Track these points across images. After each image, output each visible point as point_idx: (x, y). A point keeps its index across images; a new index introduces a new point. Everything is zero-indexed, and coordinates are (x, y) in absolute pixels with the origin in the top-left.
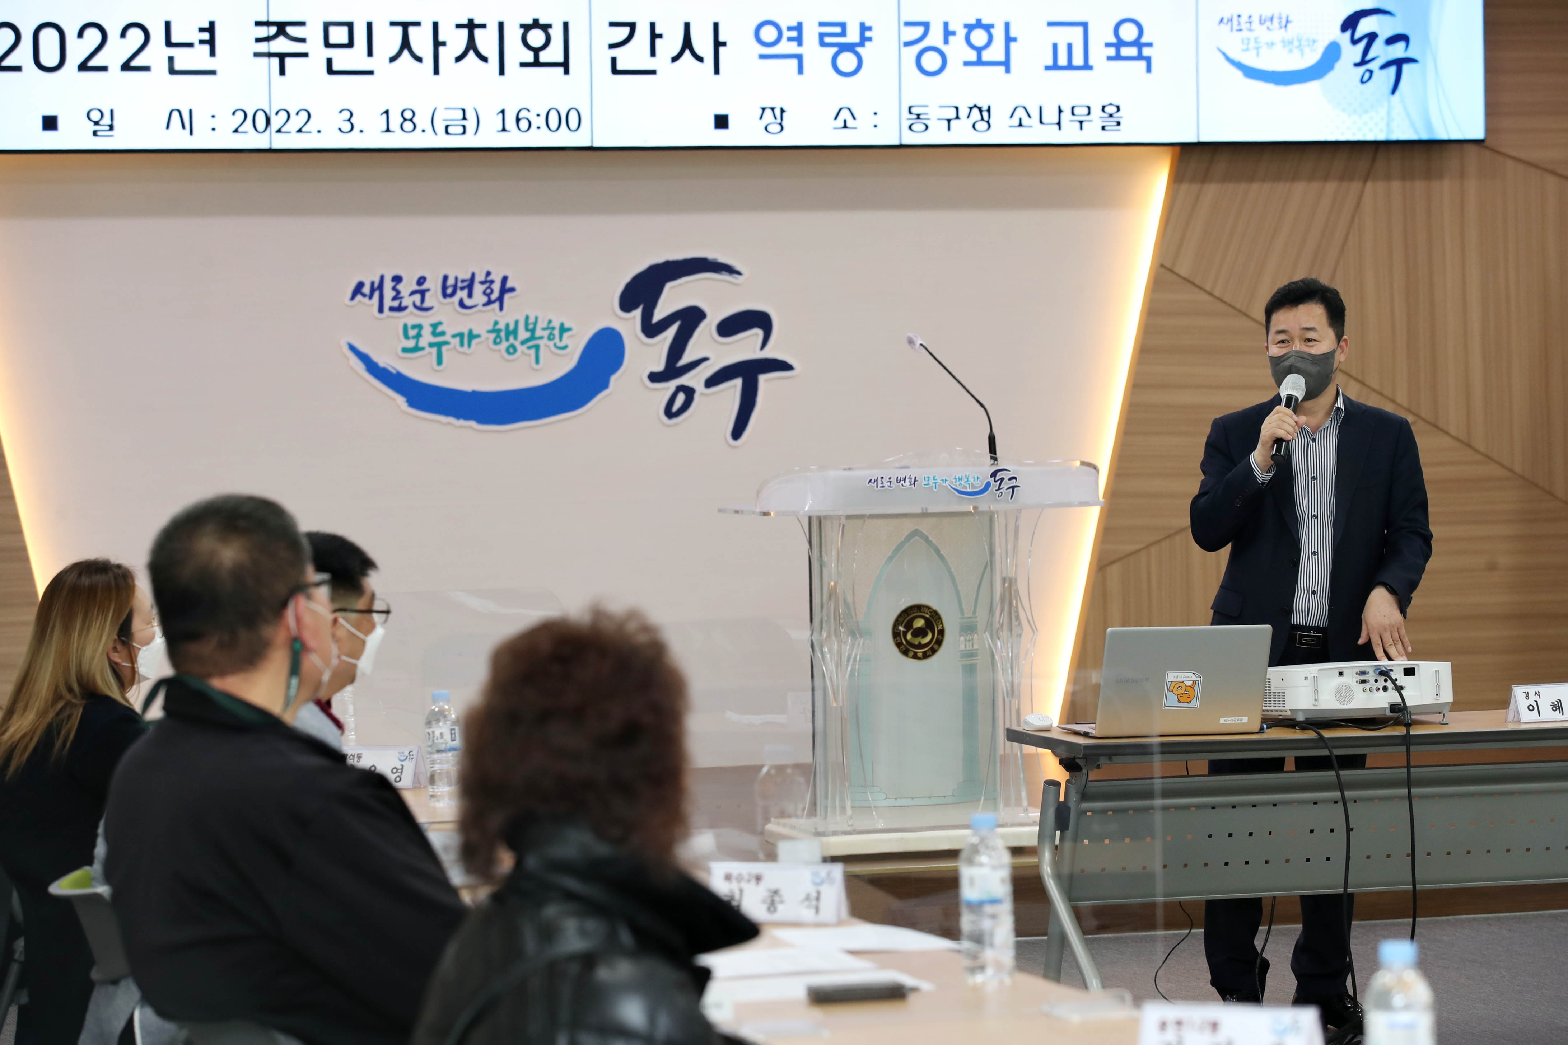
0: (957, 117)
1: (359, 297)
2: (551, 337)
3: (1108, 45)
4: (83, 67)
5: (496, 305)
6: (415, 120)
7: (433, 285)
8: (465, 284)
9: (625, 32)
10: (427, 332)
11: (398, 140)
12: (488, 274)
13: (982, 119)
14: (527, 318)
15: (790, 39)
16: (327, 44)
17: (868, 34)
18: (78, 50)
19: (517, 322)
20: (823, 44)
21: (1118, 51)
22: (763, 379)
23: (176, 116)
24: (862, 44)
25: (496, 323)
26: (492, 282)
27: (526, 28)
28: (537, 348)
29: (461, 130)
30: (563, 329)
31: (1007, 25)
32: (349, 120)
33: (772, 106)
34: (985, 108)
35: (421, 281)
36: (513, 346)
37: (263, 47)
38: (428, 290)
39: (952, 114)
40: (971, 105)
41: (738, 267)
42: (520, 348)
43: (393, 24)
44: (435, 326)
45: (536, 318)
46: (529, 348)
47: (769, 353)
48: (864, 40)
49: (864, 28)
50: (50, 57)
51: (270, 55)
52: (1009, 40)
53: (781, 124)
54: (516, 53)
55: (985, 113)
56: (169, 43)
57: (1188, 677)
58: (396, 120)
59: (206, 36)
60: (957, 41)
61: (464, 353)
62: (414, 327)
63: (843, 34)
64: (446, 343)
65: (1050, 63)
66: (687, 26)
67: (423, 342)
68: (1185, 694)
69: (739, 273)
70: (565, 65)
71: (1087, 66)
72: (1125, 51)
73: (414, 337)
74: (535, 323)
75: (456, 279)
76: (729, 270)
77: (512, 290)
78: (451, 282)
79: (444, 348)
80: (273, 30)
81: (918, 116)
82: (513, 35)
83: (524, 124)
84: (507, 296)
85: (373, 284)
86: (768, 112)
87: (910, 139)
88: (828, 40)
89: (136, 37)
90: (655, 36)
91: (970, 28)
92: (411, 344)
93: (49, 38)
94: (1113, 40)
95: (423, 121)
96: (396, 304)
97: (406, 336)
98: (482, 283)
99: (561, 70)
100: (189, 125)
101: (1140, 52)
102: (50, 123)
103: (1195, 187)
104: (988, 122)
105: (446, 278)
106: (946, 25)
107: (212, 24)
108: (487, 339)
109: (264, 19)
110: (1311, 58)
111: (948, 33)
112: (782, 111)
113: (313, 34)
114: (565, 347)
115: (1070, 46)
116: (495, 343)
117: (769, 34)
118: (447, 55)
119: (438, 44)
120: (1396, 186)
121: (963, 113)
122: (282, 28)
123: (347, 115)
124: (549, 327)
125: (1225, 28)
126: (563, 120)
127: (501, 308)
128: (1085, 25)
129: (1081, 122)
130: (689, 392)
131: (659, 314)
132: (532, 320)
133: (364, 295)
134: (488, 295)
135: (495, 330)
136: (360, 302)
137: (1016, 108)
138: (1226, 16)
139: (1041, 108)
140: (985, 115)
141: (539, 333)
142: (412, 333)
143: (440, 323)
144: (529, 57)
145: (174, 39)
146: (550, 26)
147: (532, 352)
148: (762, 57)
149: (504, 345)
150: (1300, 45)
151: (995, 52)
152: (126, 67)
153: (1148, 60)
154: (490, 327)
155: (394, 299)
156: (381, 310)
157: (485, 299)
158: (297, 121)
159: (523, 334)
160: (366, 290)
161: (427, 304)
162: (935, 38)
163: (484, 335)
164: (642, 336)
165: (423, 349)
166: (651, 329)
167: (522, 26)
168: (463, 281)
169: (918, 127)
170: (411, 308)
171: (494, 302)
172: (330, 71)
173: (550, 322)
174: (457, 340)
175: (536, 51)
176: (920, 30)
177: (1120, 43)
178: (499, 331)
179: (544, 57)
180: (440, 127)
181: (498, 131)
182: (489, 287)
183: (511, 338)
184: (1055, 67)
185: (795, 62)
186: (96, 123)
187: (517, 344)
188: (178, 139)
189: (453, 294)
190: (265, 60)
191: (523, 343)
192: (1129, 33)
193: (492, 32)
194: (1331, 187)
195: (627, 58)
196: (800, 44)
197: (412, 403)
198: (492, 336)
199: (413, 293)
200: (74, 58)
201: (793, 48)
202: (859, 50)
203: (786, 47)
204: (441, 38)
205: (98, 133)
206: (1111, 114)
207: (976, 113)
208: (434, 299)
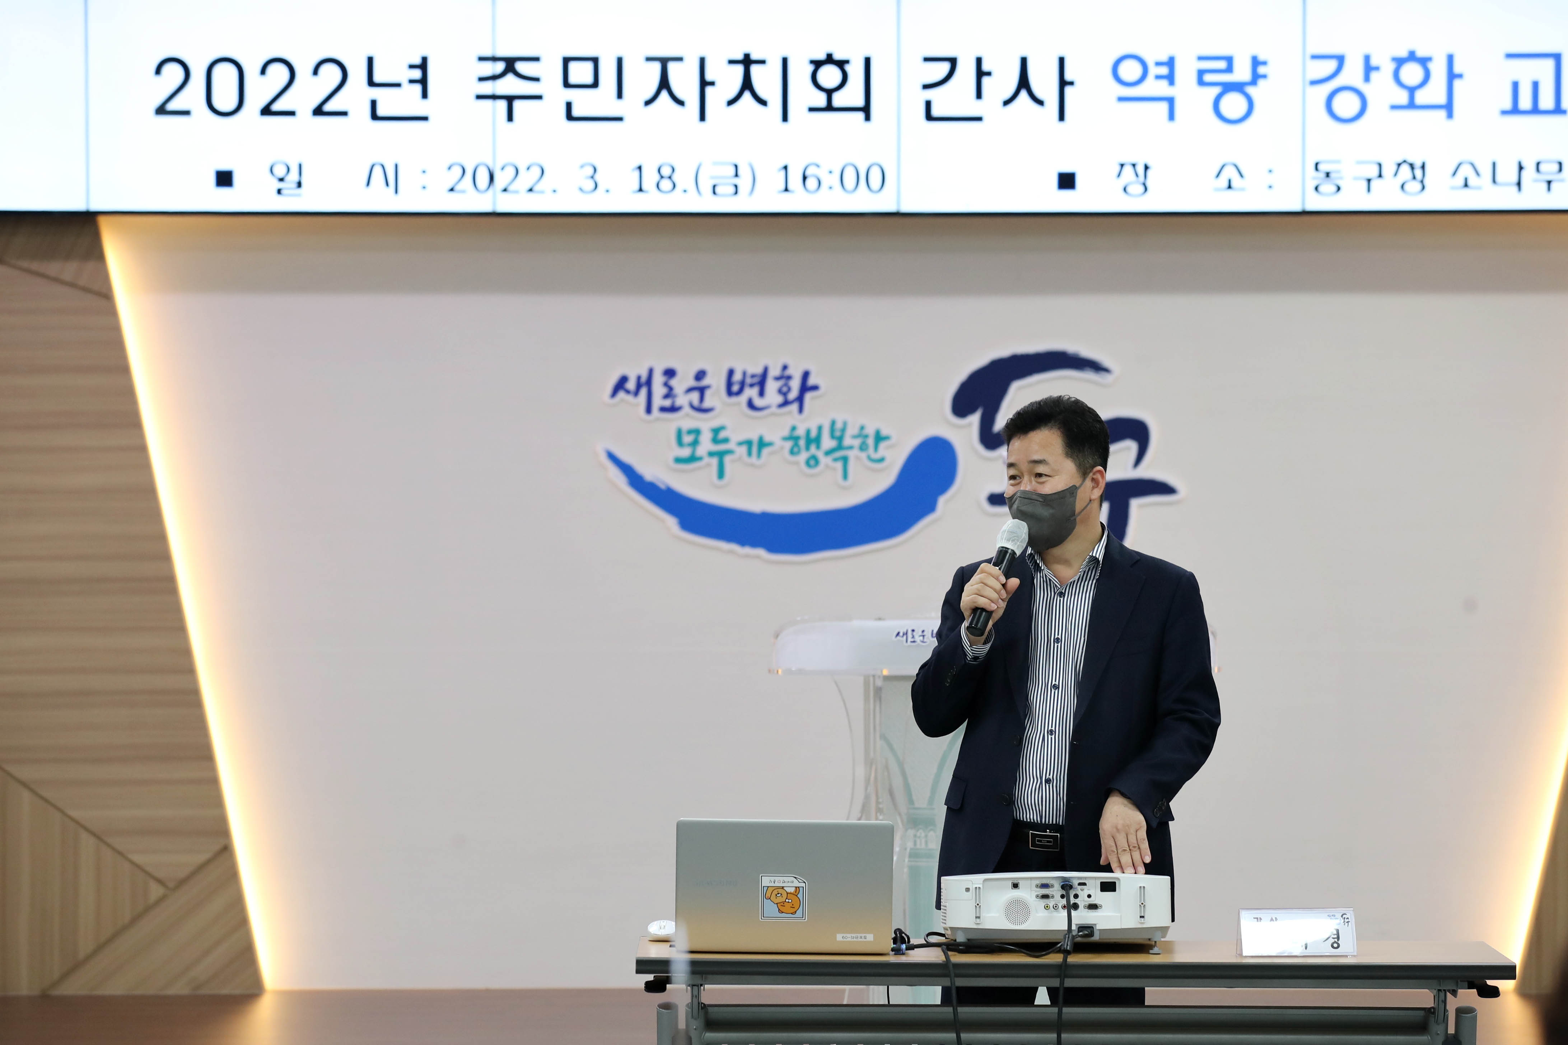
0: (1380, 176)
1: (621, 395)
2: (863, 447)
4: (266, 111)
5: (795, 407)
6: (674, 177)
7: (716, 381)
8: (756, 380)
9: (943, 68)
10: (706, 437)
11: (654, 202)
12: (785, 368)
13: (1414, 178)
14: (833, 423)
15: (1158, 77)
16: (567, 84)
17: (1261, 70)
18: (260, 91)
19: (820, 429)
20: (1201, 83)
22: (1136, 505)
23: (378, 171)
24: (1254, 82)
25: (794, 428)
26: (789, 378)
27: (817, 64)
28: (845, 460)
29: (732, 189)
30: (879, 438)
31: (1450, 59)
32: (592, 177)
33: (1134, 162)
34: (1418, 164)
35: (700, 375)
36: (814, 458)
37: (488, 88)
38: (708, 387)
39: (1373, 172)
40: (1400, 161)
42: (824, 460)
43: (649, 59)
44: (716, 431)
46: (836, 460)
47: (1145, 472)
48: (1256, 77)
49: (1256, 63)
50: (225, 99)
51: (494, 97)
52: (1452, 76)
53: (1144, 184)
54: (804, 95)
55: (1418, 171)
56: (371, 83)
57: (790, 883)
58: (650, 178)
59: (417, 74)
60: (1383, 78)
61: (752, 465)
62: (690, 432)
63: (1229, 69)
64: (729, 452)
65: (1508, 106)
66: (1024, 61)
67: (701, 451)
68: (787, 902)
69: (1106, 371)
70: (866, 110)
71: (1558, 110)
73: (690, 445)
74: (843, 430)
75: (744, 374)
76: (1095, 366)
77: (815, 388)
78: (737, 377)
79: (727, 459)
80: (500, 67)
81: (1328, 175)
82: (800, 73)
83: (811, 183)
84: (808, 396)
85: (639, 378)
86: (1128, 169)
87: (1315, 203)
88: (1208, 78)
89: (331, 74)
90: (981, 74)
91: (1399, 62)
92: (686, 452)
93: (225, 75)
95: (683, 178)
96: (667, 403)
97: (680, 443)
98: (777, 379)
99: (860, 116)
100: (393, 182)
102: (224, 179)
104: (1422, 182)
105: (731, 373)
106: (1367, 58)
107: (425, 60)
108: (782, 448)
109: (488, 53)
111: (1369, 69)
112: (1146, 168)
113: (550, 71)
114: (882, 460)
115: (1535, 85)
116: (792, 452)
117: (1132, 70)
118: (716, 98)
119: (704, 84)
121: (1389, 170)
122: (510, 64)
123: (590, 171)
124: (861, 434)
126: (863, 178)
127: (801, 410)
128: (1557, 58)
129: (1549, 182)
131: (1002, 419)
132: (839, 425)
133: (628, 392)
134: (785, 394)
135: (793, 438)
136: (622, 400)
137: (1460, 165)
139: (1494, 164)
140: (1418, 173)
141: (847, 441)
142: (688, 439)
143: (723, 428)
144: (821, 100)
145: (377, 79)
146: (847, 62)
147: (839, 465)
148: (1121, 99)
149: (804, 456)
151: (1434, 92)
152: (318, 111)
154: (786, 432)
155: (666, 396)
156: (649, 410)
157: (780, 399)
158: (527, 179)
159: (828, 443)
160: (631, 385)
161: (707, 404)
162: (1352, 74)
163: (778, 442)
164: (980, 448)
165: (700, 459)
166: (991, 439)
167: (812, 62)
168: (753, 376)
169: (1328, 188)
170: (687, 409)
171: (791, 402)
172: (570, 117)
173: (862, 428)
174: (743, 450)
175: (830, 93)
176: (1332, 65)
178: (797, 438)
179: (839, 99)
180: (706, 186)
181: (780, 192)
182: (786, 385)
183: (813, 449)
184: (1515, 110)
185: (1164, 106)
186: (281, 180)
187: (820, 454)
188: (380, 200)
189: (740, 392)
190: (489, 102)
191: (828, 453)
193: (773, 69)
195: (946, 101)
196: (1172, 83)
197: (685, 526)
198: (789, 444)
199: (690, 390)
200: (256, 97)
201: (1162, 88)
202: (1250, 90)
203: (1153, 87)
204: (709, 77)
205: (283, 192)
207: (1405, 169)
208: (716, 397)
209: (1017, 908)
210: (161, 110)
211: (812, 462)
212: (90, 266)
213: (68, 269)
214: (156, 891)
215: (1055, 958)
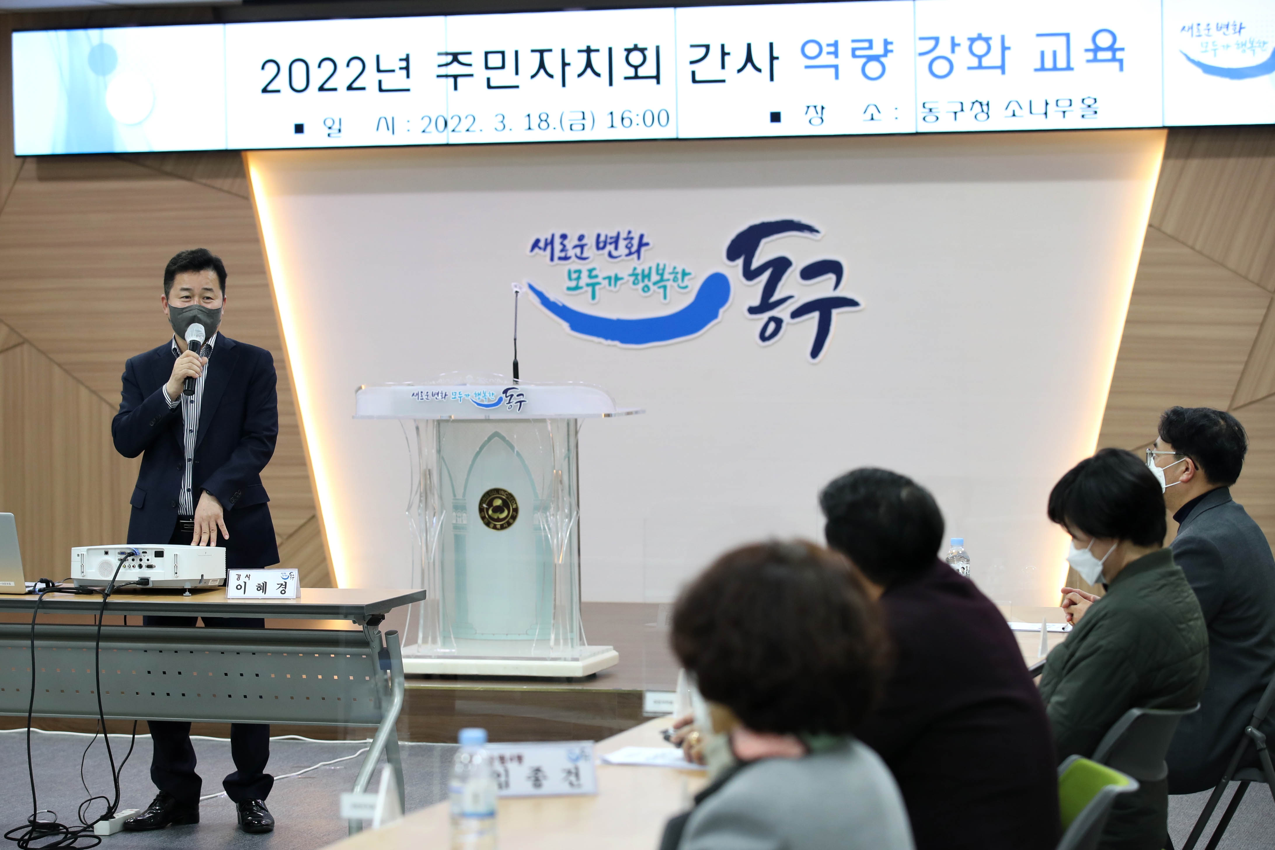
0: (962, 110)
1: (536, 250)
2: (675, 280)
3: (1087, 50)
4: (321, 89)
5: (635, 256)
6: (548, 121)
7: (590, 241)
8: (613, 240)
9: (702, 50)
10: (585, 275)
11: (537, 136)
12: (629, 232)
13: (983, 111)
14: (658, 265)
15: (829, 53)
16: (487, 68)
17: (890, 47)
18: (318, 77)
19: (650, 269)
20: (854, 56)
21: (1095, 56)
22: (835, 312)
23: (383, 122)
24: (885, 55)
25: (635, 269)
26: (632, 238)
27: (629, 50)
28: (665, 287)
29: (582, 127)
30: (684, 274)
31: (1003, 38)
32: (502, 122)
33: (815, 105)
34: (985, 103)
35: (581, 238)
36: (647, 286)
38: (586, 245)
39: (958, 108)
40: (974, 101)
41: (817, 227)
42: (653, 288)
43: (533, 51)
44: (590, 271)
45: (665, 266)
46: (659, 287)
47: (840, 293)
48: (887, 52)
49: (886, 43)
50: (299, 83)
51: (447, 76)
52: (1004, 49)
53: (821, 118)
54: (622, 69)
55: (985, 106)
56: (379, 70)
58: (535, 121)
59: (404, 64)
60: (962, 50)
61: (611, 291)
62: (575, 272)
63: (870, 47)
64: (598, 283)
65: (1038, 66)
66: (749, 46)
67: (582, 283)
69: (817, 231)
70: (657, 78)
71: (1069, 68)
72: (1101, 55)
73: (575, 279)
74: (664, 269)
75: (606, 236)
76: (810, 229)
77: (647, 244)
78: (602, 238)
79: (597, 287)
80: (450, 58)
81: (931, 110)
82: (619, 56)
83: (627, 122)
84: (643, 249)
85: (546, 240)
86: (812, 109)
87: (924, 128)
88: (858, 53)
89: (357, 66)
90: (724, 54)
91: (972, 40)
92: (573, 284)
93: (299, 68)
94: (1092, 46)
95: (554, 121)
96: (563, 255)
97: (570, 278)
98: (625, 239)
99: (655, 81)
100: (392, 128)
101: (1114, 55)
102: (299, 129)
103: (1181, 161)
104: (987, 113)
105: (599, 236)
106: (953, 39)
107: (408, 56)
108: (628, 281)
109: (443, 51)
110: (1261, 57)
111: (954, 45)
112: (823, 108)
114: (686, 287)
115: (1055, 53)
116: (634, 283)
117: (812, 50)
118: (571, 72)
119: (564, 64)
121: (967, 107)
122: (455, 57)
123: (501, 118)
124: (674, 272)
125: (1187, 34)
126: (656, 118)
127: (639, 258)
128: (1067, 35)
129: (1064, 112)
130: (779, 322)
131: (756, 263)
132: (661, 267)
133: (540, 248)
134: (629, 248)
135: (634, 275)
136: (537, 254)
137: (1010, 103)
138: (1188, 25)
139: (1031, 102)
140: (985, 108)
141: (666, 276)
142: (574, 276)
143: (594, 269)
144: (631, 72)
145: (382, 68)
146: (646, 49)
147: (661, 290)
148: (807, 67)
149: (641, 285)
150: (1252, 47)
151: (994, 59)
152: (350, 88)
153: (1121, 61)
154: (631, 272)
155: (562, 251)
156: (552, 259)
157: (627, 251)
158: (466, 124)
159: (655, 277)
160: (542, 244)
161: (585, 255)
162: (944, 49)
163: (626, 278)
164: (744, 280)
165: (581, 288)
166: (750, 274)
167: (626, 50)
168: (611, 238)
169: (930, 118)
170: (574, 258)
171: (633, 253)
172: (489, 86)
173: (675, 268)
174: (607, 281)
175: (636, 67)
176: (932, 43)
177: (1097, 49)
178: (637, 275)
179: (641, 72)
180: (566, 125)
181: (609, 128)
182: (630, 243)
183: (646, 281)
184: (1043, 69)
185: (833, 70)
186: (330, 128)
187: (650, 284)
188: (384, 138)
189: (604, 248)
190: (444, 79)
191: (655, 284)
192: (1104, 40)
193: (604, 55)
195: (704, 71)
196: (837, 56)
197: (573, 328)
198: (632, 279)
199: (575, 247)
200: (316, 81)
201: (831, 60)
202: (883, 59)
203: (826, 59)
204: (567, 61)
205: (331, 135)
206: (1091, 106)
207: (977, 106)
208: (590, 251)
210: (265, 90)
211: (646, 289)
212: (238, 181)
213: (226, 183)
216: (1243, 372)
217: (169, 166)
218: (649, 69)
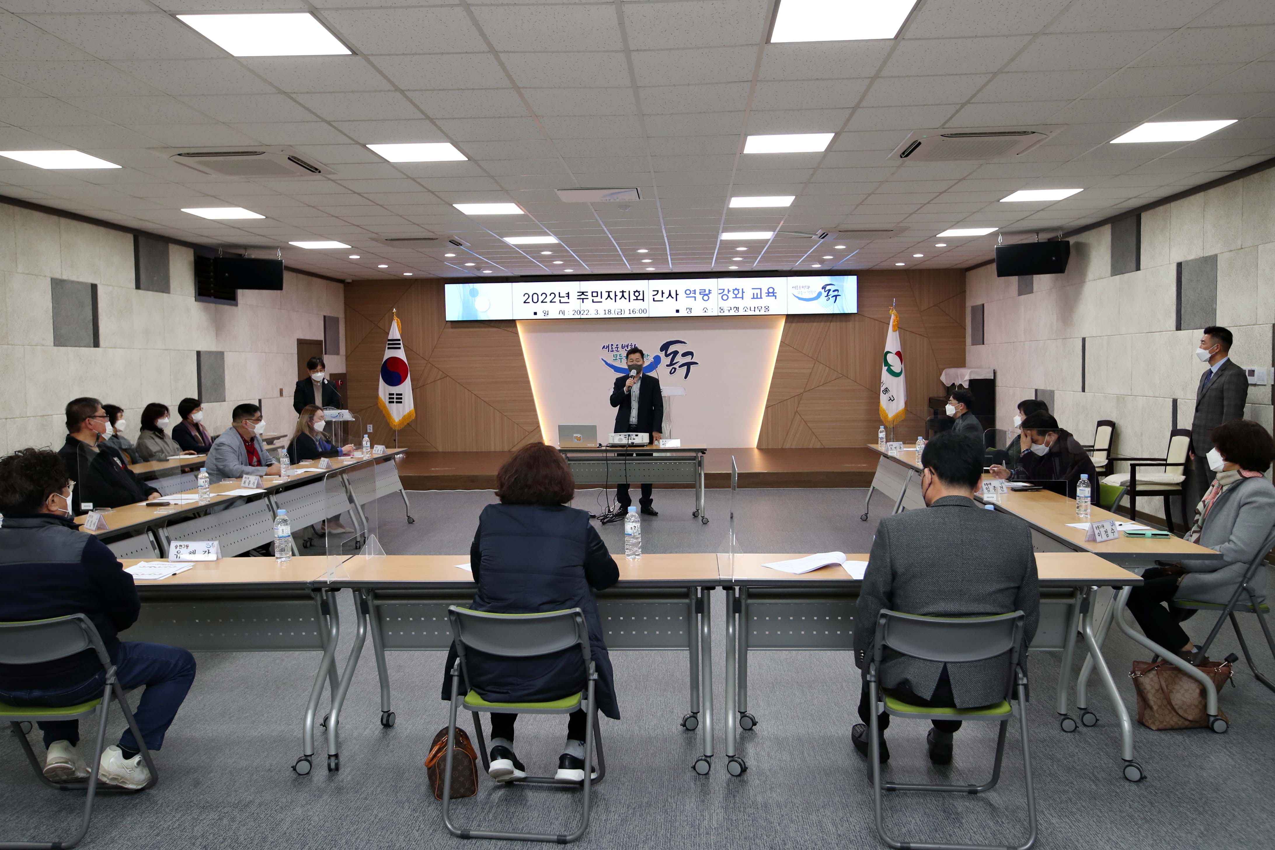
0: (731, 310)
3: (766, 293)
4: (542, 302)
6: (611, 312)
7: (620, 346)
8: (626, 346)
9: (656, 292)
10: (618, 356)
11: (607, 316)
12: (631, 344)
15: (693, 293)
16: (592, 296)
18: (541, 299)
20: (700, 294)
21: (768, 295)
22: (691, 366)
23: (561, 312)
27: (635, 292)
29: (621, 314)
31: (743, 289)
34: (737, 307)
35: (617, 345)
37: (579, 297)
40: (734, 307)
43: (606, 292)
47: (693, 361)
48: (710, 293)
49: (709, 290)
50: (535, 300)
52: (743, 292)
53: (691, 312)
54: (632, 297)
55: (737, 309)
56: (560, 297)
57: (579, 435)
58: (607, 312)
59: (567, 295)
60: (731, 293)
62: (615, 355)
63: (705, 292)
66: (670, 291)
68: (579, 439)
69: (686, 343)
70: (643, 300)
71: (761, 298)
72: (770, 294)
76: (684, 343)
77: (637, 347)
78: (623, 345)
79: (622, 359)
80: (581, 294)
81: (722, 310)
82: (632, 294)
83: (634, 312)
85: (607, 346)
86: (688, 309)
87: (720, 314)
89: (553, 296)
90: (663, 293)
91: (734, 290)
92: (615, 358)
93: (535, 296)
95: (613, 312)
100: (564, 313)
101: (774, 294)
102: (535, 314)
103: (790, 324)
106: (728, 289)
107: (568, 293)
109: (579, 291)
110: (815, 295)
111: (729, 291)
112: (691, 309)
113: (589, 294)
114: (648, 359)
115: (757, 294)
117: (688, 292)
118: (618, 298)
119: (616, 296)
120: (838, 323)
121: (732, 308)
122: (583, 293)
123: (596, 311)
125: (794, 289)
126: (643, 311)
128: (761, 289)
129: (760, 310)
130: (675, 369)
131: (669, 352)
133: (605, 348)
136: (604, 350)
137: (745, 308)
139: (750, 307)
143: (621, 354)
144: (635, 298)
146: (640, 292)
148: (686, 297)
150: (812, 292)
151: (740, 295)
152: (551, 302)
153: (776, 296)
155: (611, 349)
156: (608, 351)
158: (586, 312)
162: (726, 292)
164: (665, 357)
165: (617, 359)
166: (667, 355)
169: (722, 312)
170: (615, 351)
172: (593, 302)
175: (637, 297)
176: (722, 291)
177: (769, 293)
179: (638, 298)
180: (616, 313)
181: (629, 314)
182: (632, 347)
184: (754, 298)
185: (694, 298)
186: (545, 314)
188: (561, 316)
189: (624, 348)
190: (579, 300)
192: (771, 290)
193: (627, 293)
194: (822, 324)
195: (656, 298)
196: (695, 294)
197: (615, 371)
199: (615, 348)
200: (540, 300)
201: (693, 295)
202: (708, 295)
203: (692, 295)
205: (545, 316)
206: (767, 308)
207: (735, 309)
208: (620, 349)
209: (620, 439)
210: (525, 302)
212: (515, 329)
213: (511, 329)
214: (527, 433)
215: (625, 448)
216: (808, 382)
217: (492, 324)
218: (641, 297)
